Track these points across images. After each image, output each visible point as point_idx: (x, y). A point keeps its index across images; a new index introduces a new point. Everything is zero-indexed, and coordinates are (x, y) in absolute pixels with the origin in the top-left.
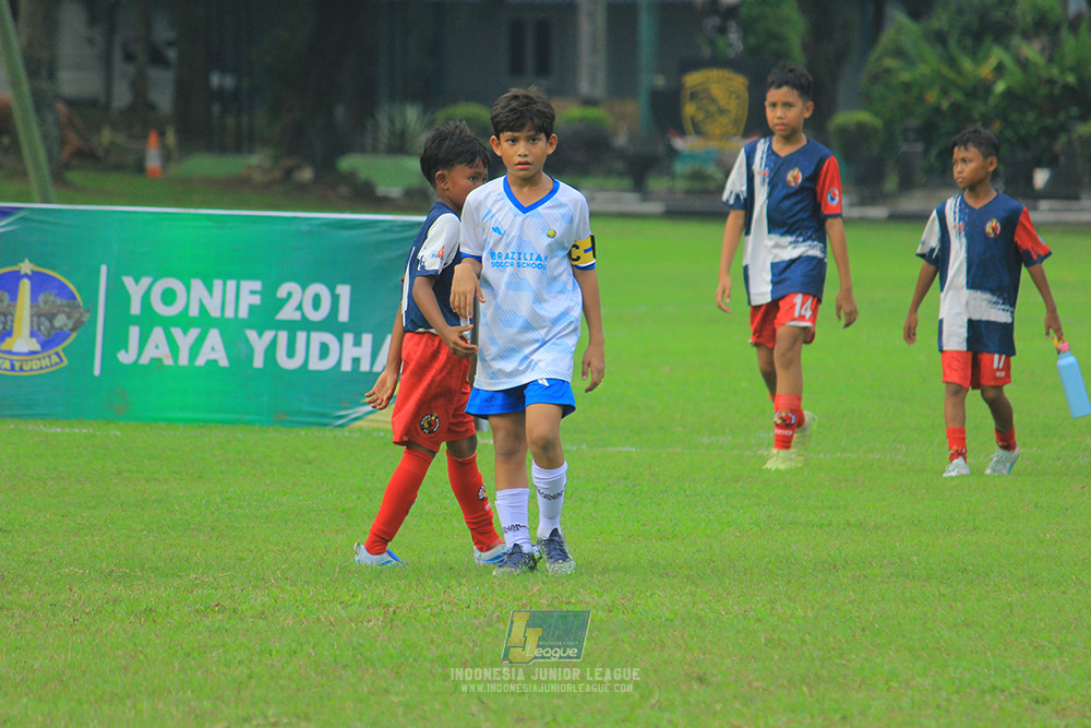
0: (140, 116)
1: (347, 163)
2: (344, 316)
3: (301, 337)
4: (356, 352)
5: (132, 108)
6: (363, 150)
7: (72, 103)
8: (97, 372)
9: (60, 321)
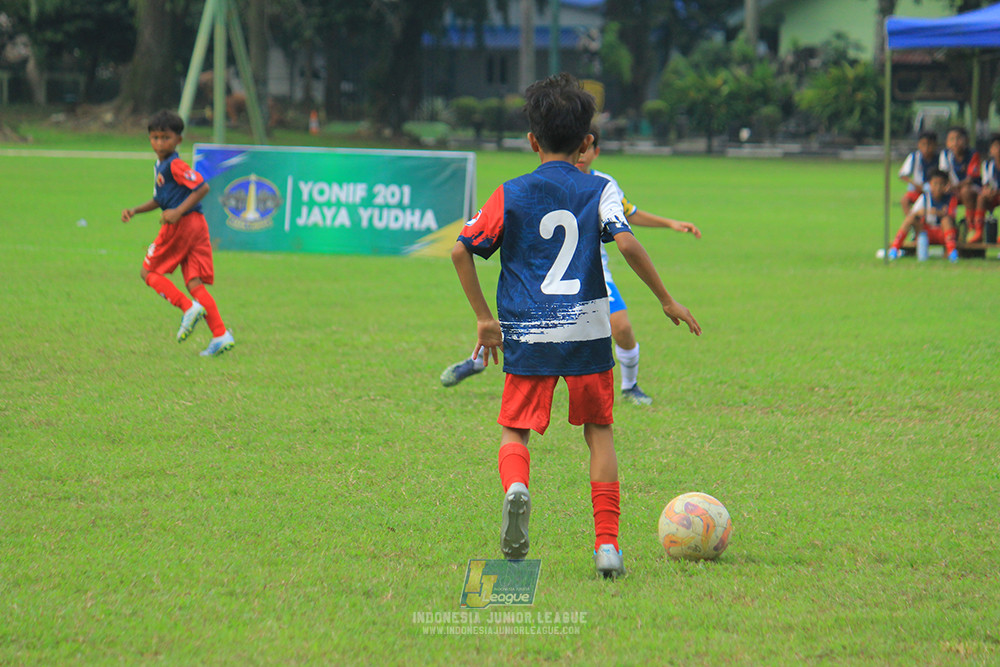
0: (307, 104)
3: (385, 212)
4: (412, 219)
5: (305, 99)
7: (275, 99)
8: (287, 228)
9: (270, 204)
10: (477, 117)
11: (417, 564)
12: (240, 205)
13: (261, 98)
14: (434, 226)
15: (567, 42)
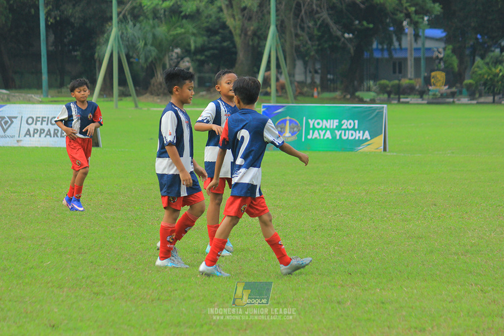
0: (313, 85)
1: (357, 94)
2: (356, 127)
3: (347, 132)
4: (359, 135)
5: (311, 83)
6: (361, 91)
7: (298, 82)
8: (303, 140)
9: (295, 129)
10: (389, 89)
11: (361, 289)
12: (282, 130)
13: (291, 83)
14: (369, 138)
15: (428, 55)
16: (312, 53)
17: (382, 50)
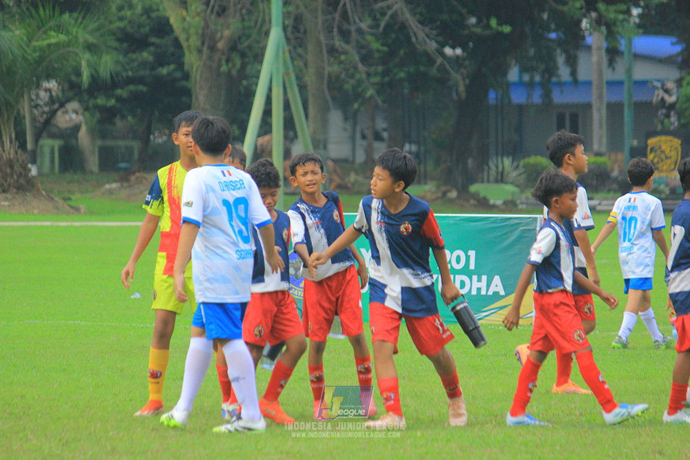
1: (474, 188)
2: (472, 266)
4: (479, 285)
5: (366, 163)
6: (482, 182)
7: (335, 161)
14: (502, 293)
15: (641, 97)
16: (370, 92)
17: (531, 85)
